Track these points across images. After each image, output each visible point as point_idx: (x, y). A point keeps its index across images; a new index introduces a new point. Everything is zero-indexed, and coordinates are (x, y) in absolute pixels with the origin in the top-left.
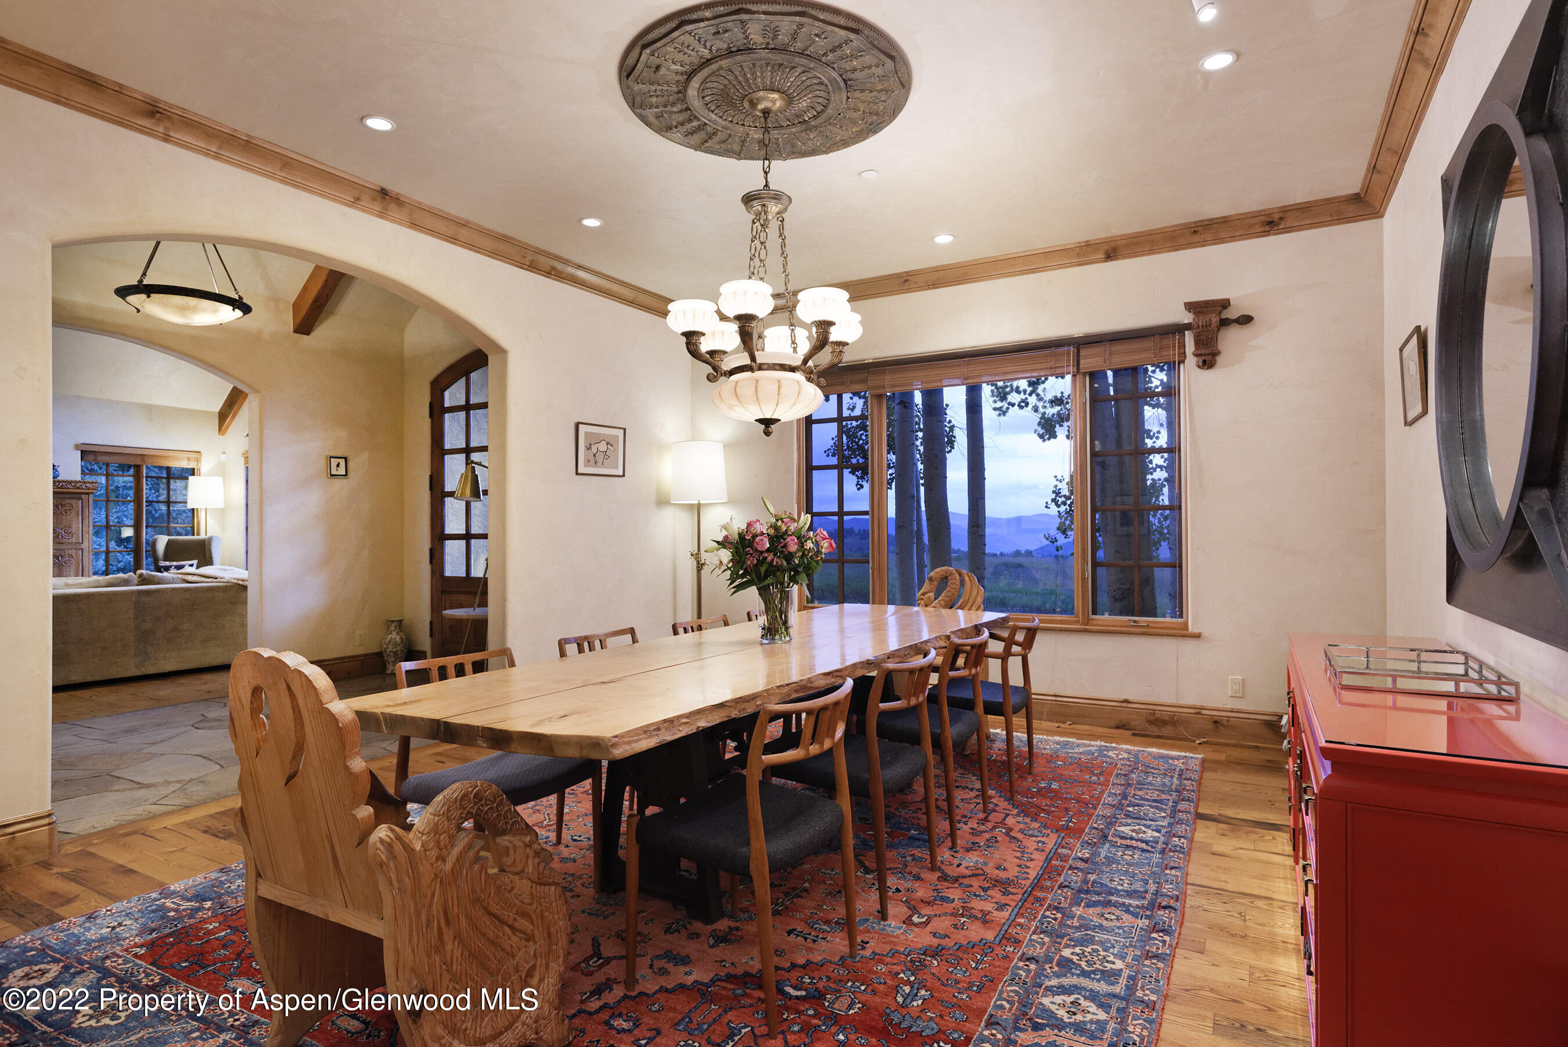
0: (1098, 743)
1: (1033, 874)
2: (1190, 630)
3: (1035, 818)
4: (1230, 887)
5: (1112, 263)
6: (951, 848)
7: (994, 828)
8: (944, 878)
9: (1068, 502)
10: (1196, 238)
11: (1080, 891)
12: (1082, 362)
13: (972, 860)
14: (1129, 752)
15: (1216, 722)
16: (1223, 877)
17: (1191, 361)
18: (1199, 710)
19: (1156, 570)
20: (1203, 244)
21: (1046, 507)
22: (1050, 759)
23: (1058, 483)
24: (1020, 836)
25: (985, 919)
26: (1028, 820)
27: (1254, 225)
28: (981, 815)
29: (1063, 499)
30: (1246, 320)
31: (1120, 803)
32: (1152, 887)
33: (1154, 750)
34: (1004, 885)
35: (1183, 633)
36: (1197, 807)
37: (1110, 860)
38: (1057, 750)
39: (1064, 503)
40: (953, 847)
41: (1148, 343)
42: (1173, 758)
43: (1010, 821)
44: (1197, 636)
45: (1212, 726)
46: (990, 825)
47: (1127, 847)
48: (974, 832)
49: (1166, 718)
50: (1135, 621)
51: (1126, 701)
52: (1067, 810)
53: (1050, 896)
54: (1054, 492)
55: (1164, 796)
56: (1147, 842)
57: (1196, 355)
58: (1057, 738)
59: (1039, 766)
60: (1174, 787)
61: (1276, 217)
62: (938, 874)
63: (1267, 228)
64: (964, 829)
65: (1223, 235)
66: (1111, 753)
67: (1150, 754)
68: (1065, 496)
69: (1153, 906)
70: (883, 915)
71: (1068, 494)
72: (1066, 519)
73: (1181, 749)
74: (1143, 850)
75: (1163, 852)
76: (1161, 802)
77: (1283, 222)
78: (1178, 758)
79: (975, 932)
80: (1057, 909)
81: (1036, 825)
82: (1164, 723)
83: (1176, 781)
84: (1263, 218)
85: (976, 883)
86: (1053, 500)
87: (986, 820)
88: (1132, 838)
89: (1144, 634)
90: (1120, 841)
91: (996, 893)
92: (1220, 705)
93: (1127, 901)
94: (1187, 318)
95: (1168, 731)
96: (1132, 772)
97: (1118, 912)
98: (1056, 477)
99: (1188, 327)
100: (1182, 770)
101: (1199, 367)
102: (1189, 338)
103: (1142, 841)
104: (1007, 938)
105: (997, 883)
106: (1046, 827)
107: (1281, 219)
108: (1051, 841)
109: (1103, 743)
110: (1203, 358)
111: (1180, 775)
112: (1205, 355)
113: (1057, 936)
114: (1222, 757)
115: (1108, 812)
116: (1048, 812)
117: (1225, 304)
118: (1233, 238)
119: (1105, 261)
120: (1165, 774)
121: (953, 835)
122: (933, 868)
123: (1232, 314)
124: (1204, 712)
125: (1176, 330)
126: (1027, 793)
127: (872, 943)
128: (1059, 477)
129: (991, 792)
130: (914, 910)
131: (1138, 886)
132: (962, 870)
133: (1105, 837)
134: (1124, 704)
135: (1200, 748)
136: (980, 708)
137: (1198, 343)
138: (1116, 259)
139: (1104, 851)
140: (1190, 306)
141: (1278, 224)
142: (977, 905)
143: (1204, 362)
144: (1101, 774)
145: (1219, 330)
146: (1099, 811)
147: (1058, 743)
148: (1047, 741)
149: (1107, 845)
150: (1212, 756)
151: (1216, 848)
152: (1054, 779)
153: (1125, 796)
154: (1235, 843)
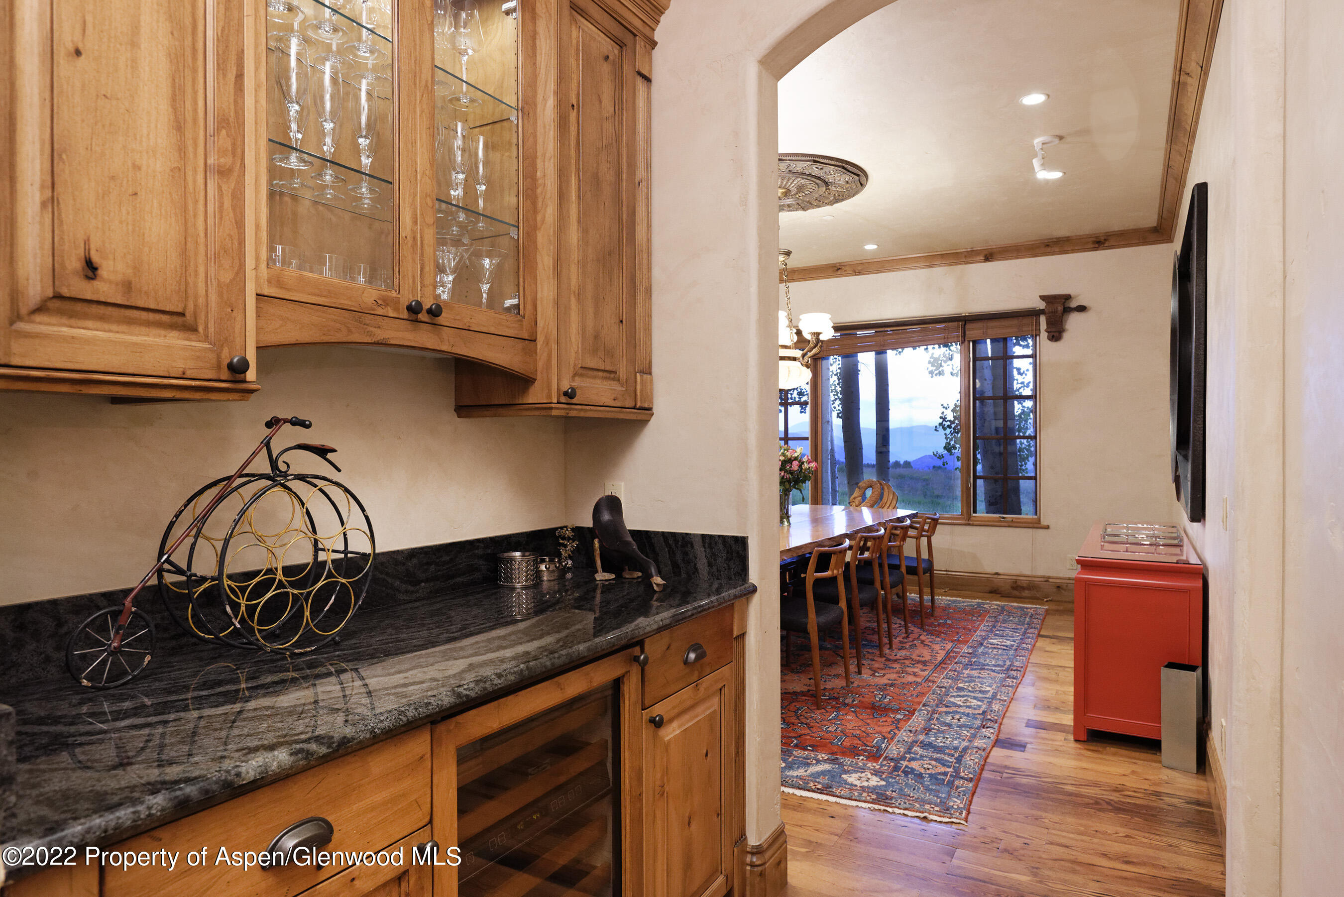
0: (977, 600)
1: (939, 659)
2: (1042, 523)
3: (938, 636)
4: (1053, 664)
5: (990, 263)
6: (889, 649)
7: (913, 641)
8: (888, 660)
9: (953, 426)
10: (1049, 249)
11: (967, 665)
12: (967, 333)
13: (903, 653)
14: (998, 605)
15: (1058, 587)
16: (1050, 660)
17: (1044, 335)
18: (1047, 579)
19: (1021, 482)
20: (1053, 253)
21: (936, 430)
22: (945, 609)
23: (944, 410)
24: (930, 644)
25: (915, 674)
26: (934, 637)
27: (1088, 243)
28: (904, 635)
29: (949, 423)
30: (1082, 309)
31: (991, 629)
32: (1008, 663)
33: (1015, 604)
34: (924, 663)
35: (1036, 525)
36: (1040, 632)
37: (984, 654)
38: (949, 604)
39: (949, 427)
40: (891, 648)
41: (1015, 322)
42: (1027, 608)
43: (922, 638)
44: (1048, 527)
45: (1055, 590)
46: (911, 639)
47: (995, 648)
48: (901, 642)
49: (1025, 585)
50: (1004, 518)
51: (997, 574)
52: (958, 633)
53: (950, 667)
54: (941, 418)
55: (1019, 627)
56: (1007, 646)
57: (1046, 331)
58: (949, 598)
59: (937, 613)
60: (1026, 622)
61: (1102, 238)
62: (884, 659)
63: (1097, 246)
64: (895, 641)
65: (1066, 249)
66: (985, 606)
67: (1012, 606)
68: (950, 421)
69: (1008, 669)
70: (859, 673)
71: (952, 419)
72: (951, 440)
73: (1033, 603)
74: (1004, 649)
75: (1016, 650)
76: (1017, 629)
77: (1107, 242)
78: (1031, 608)
79: (911, 679)
80: (955, 671)
81: (939, 639)
82: (1023, 588)
83: (1027, 619)
84: (1094, 239)
85: (907, 662)
86: (940, 424)
87: (907, 637)
88: (997, 645)
89: (1009, 526)
90: (990, 646)
91: (920, 666)
92: (1061, 575)
93: (994, 668)
94: (1042, 305)
95: (1026, 593)
96: (1000, 615)
97: (988, 672)
98: (942, 405)
99: (1042, 312)
100: (1032, 614)
101: (1049, 340)
102: (1043, 320)
103: (1004, 646)
104: (927, 680)
105: (919, 662)
106: (945, 640)
107: (1105, 240)
108: (949, 646)
109: (980, 601)
110: (1053, 334)
111: (1031, 617)
112: (1054, 332)
113: (956, 680)
114: (1061, 608)
115: (983, 634)
116: (945, 634)
117: (1068, 297)
118: (1074, 251)
119: (984, 262)
120: (1021, 617)
121: (890, 643)
122: (881, 655)
123: (1074, 304)
124: (1050, 580)
125: (1034, 314)
126: (931, 625)
127: (856, 682)
128: (945, 405)
129: (909, 625)
130: (875, 671)
131: (1001, 663)
132: (898, 657)
133: (982, 644)
134: (996, 576)
135: (1047, 603)
136: (903, 570)
137: (1049, 323)
138: (992, 261)
139: (981, 650)
140: (1043, 298)
141: (1104, 243)
142: (910, 670)
143: (1053, 336)
144: (979, 616)
145: (1063, 315)
146: (978, 633)
147: (949, 601)
148: (942, 600)
149: (983, 647)
150: (1053, 607)
151: (1047, 649)
152: (948, 618)
153: (994, 626)
154: (1059, 647)
